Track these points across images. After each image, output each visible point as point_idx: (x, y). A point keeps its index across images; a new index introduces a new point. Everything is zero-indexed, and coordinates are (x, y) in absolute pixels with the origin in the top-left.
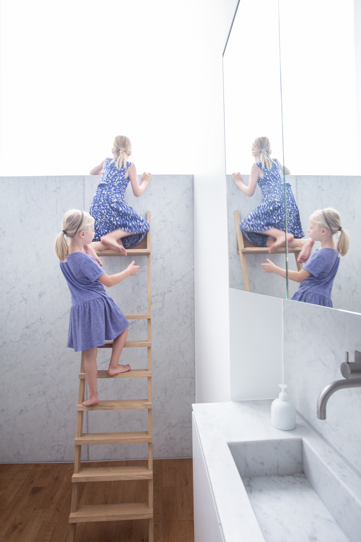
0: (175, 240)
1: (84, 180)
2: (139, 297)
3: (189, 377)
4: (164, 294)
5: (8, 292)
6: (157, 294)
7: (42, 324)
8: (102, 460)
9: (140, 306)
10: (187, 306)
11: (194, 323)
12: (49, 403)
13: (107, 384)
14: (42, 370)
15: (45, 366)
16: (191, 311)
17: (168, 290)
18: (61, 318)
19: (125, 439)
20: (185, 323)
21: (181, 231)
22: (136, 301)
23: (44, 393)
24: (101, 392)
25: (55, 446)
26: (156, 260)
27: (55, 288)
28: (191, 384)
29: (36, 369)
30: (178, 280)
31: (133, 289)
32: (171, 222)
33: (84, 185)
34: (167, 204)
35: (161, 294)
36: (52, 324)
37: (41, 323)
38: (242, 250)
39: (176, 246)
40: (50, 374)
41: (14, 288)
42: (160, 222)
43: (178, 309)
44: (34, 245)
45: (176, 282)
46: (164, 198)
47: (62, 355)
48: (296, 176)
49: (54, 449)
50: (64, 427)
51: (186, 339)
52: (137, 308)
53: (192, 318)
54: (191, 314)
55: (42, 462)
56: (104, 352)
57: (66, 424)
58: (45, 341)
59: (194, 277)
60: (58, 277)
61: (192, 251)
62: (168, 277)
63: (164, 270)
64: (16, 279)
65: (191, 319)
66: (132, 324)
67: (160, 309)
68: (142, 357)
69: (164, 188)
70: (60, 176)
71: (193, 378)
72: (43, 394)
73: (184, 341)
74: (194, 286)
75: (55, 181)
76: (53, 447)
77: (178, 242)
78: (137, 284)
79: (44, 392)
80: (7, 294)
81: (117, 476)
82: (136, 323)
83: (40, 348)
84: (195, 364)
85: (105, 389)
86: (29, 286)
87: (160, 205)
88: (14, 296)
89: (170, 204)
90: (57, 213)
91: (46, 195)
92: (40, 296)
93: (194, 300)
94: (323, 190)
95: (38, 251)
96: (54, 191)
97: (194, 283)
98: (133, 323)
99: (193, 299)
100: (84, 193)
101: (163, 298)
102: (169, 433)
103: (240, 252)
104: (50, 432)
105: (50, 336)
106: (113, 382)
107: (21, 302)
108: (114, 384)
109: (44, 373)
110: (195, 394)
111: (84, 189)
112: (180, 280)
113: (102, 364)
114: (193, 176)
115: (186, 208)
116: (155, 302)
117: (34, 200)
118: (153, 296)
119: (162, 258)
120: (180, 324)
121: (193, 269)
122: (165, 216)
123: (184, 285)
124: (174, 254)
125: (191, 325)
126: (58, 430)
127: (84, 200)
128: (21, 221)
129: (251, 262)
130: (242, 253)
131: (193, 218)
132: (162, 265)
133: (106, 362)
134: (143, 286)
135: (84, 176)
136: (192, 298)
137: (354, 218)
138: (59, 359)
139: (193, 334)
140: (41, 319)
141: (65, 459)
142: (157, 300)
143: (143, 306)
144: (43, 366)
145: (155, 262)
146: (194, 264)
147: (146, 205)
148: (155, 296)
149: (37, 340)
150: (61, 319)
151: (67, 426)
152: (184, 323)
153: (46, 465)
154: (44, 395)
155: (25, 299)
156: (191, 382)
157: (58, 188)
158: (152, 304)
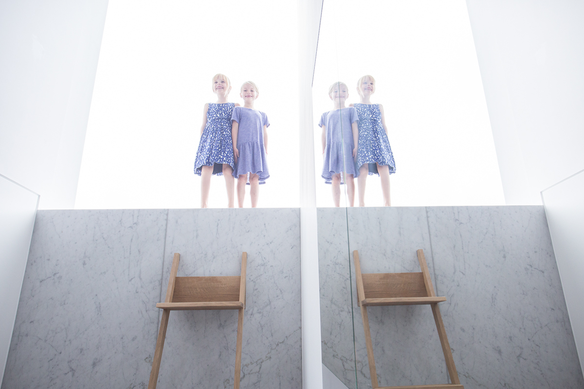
0: (277, 289)
1: (167, 215)
2: (227, 367)
4: (262, 362)
5: (51, 360)
6: (251, 363)
9: (229, 380)
10: (292, 379)
17: (267, 357)
21: (285, 278)
22: (223, 372)
26: (251, 315)
27: (116, 353)
30: (280, 343)
31: (220, 355)
32: (272, 266)
33: (167, 220)
34: (267, 244)
35: (257, 362)
38: (363, 302)
39: (277, 296)
41: (61, 353)
42: (259, 265)
43: (280, 384)
44: (96, 295)
45: (278, 345)
46: (264, 236)
48: (426, 207)
52: (224, 382)
59: (301, 339)
60: (122, 338)
61: (298, 303)
62: (267, 338)
63: (262, 329)
64: (65, 341)
67: (254, 384)
69: (265, 224)
70: (139, 210)
74: (301, 351)
75: (133, 216)
77: (281, 292)
78: (225, 348)
80: (49, 361)
86: (82, 350)
87: (258, 245)
88: (58, 365)
89: (271, 243)
90: (130, 254)
91: (120, 231)
92: (94, 364)
93: (301, 370)
94: (461, 223)
95: (99, 303)
96: (130, 227)
97: (301, 346)
100: (166, 230)
101: (260, 368)
103: (361, 305)
107: (66, 374)
111: (166, 225)
112: (283, 342)
114: (300, 209)
115: (292, 249)
116: (249, 374)
117: (104, 238)
118: (247, 365)
119: (260, 313)
121: (300, 328)
122: (265, 258)
123: (288, 350)
124: (275, 308)
127: (165, 238)
128: (84, 264)
129: (377, 317)
130: (363, 305)
131: (300, 261)
132: (259, 323)
134: (234, 351)
135: (168, 210)
136: (298, 368)
137: (505, 257)
142: (251, 370)
145: (250, 317)
146: (301, 321)
147: (241, 245)
148: (249, 364)
155: (73, 370)
157: (135, 223)
158: (244, 376)
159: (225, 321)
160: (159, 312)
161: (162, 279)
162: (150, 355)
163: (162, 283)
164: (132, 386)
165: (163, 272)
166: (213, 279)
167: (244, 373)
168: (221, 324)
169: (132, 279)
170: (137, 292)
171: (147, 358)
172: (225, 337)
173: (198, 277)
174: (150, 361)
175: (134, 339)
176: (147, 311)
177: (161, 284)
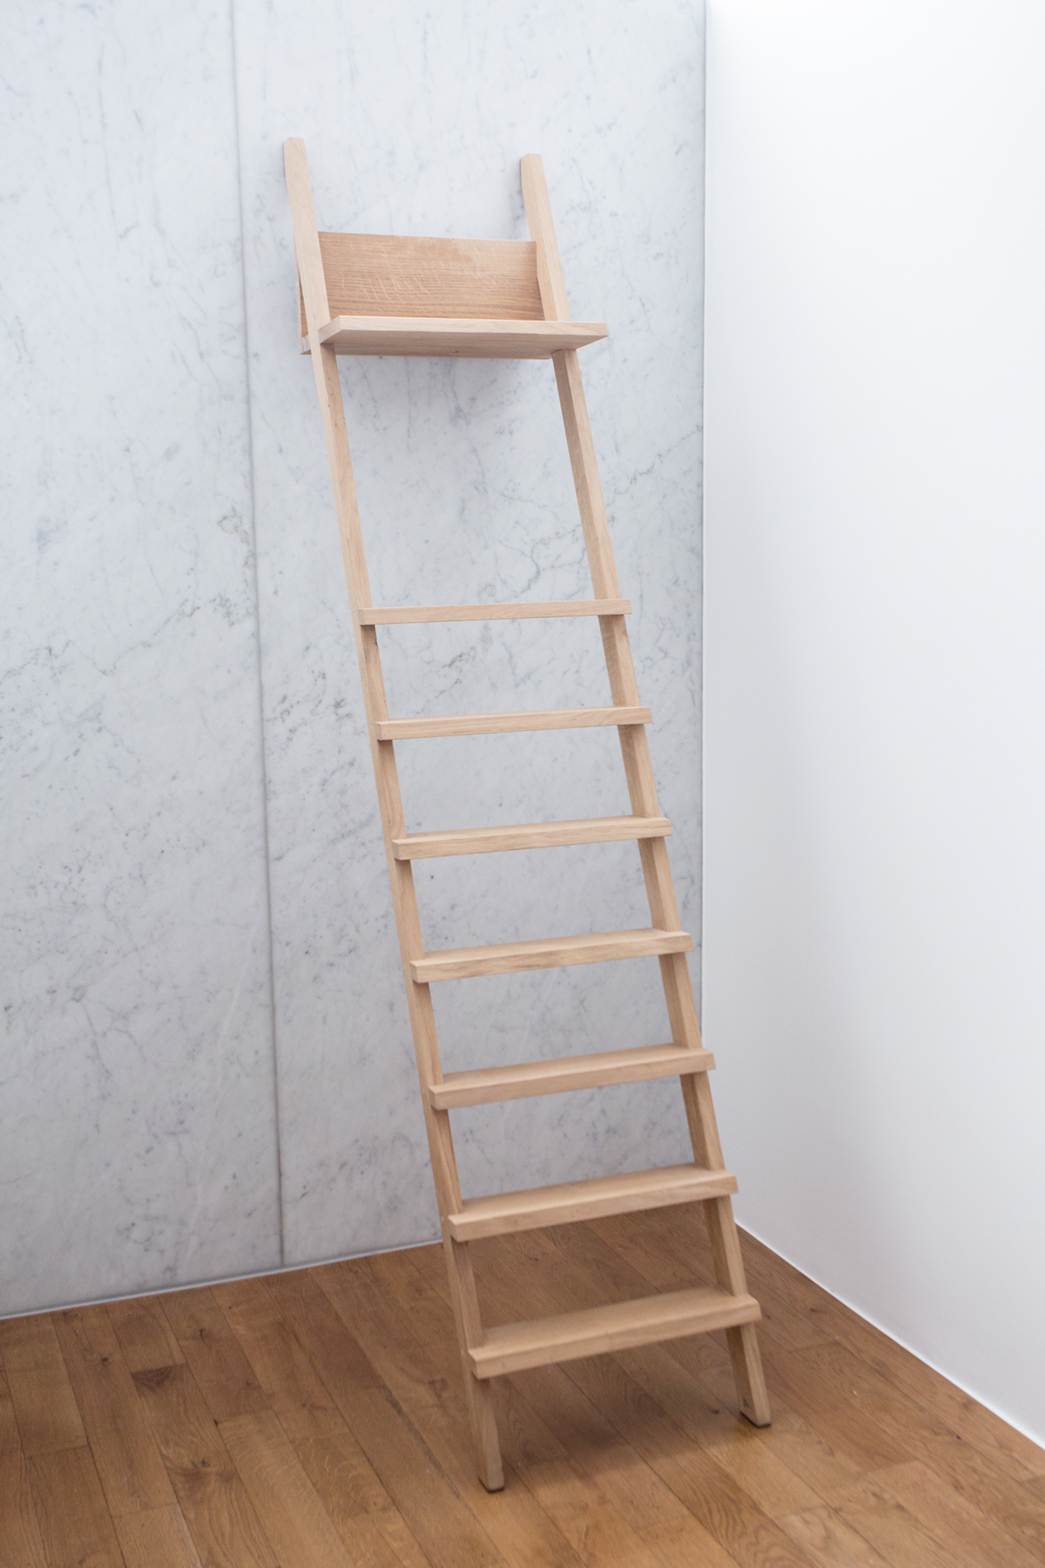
0: (630, 298)
2: (486, 547)
3: (682, 878)
6: (557, 534)
7: (55, 675)
8: (341, 1255)
9: (493, 586)
10: (676, 582)
11: (701, 654)
12: (105, 1034)
13: (357, 931)
14: (66, 889)
15: (80, 870)
16: (688, 606)
18: (147, 645)
19: (619, 1069)
20: (666, 654)
21: (655, 258)
22: (473, 562)
23: (78, 995)
24: (332, 965)
25: (133, 1225)
27: (112, 499)
28: (685, 905)
29: (33, 887)
30: (641, 474)
34: (599, 130)
35: (574, 531)
36: (104, 673)
37: (52, 668)
39: (632, 322)
40: (105, 905)
42: (572, 208)
43: (642, 596)
45: (635, 479)
46: (588, 98)
47: (159, 814)
49: (128, 1237)
50: (173, 1134)
51: (669, 722)
53: (694, 634)
54: (689, 615)
55: (78, 1302)
56: (343, 792)
57: (181, 1123)
58: (76, 753)
59: (702, 463)
60: (128, 450)
61: (695, 347)
65: (689, 639)
66: (457, 664)
68: (500, 805)
69: (589, 52)
71: (693, 882)
72: (74, 999)
73: (661, 729)
74: (702, 499)
76: (128, 1230)
77: (643, 305)
78: (476, 488)
79: (76, 990)
81: (617, 1199)
82: (474, 658)
83: (51, 787)
84: (700, 824)
85: (350, 952)
87: (570, 131)
89: (609, 128)
90: (104, 125)
91: (41, 22)
92: (42, 538)
93: (702, 556)
95: (17, 318)
97: (700, 485)
98: (464, 658)
99: (697, 553)
102: (603, 1112)
104: (108, 1165)
105: (100, 729)
106: (383, 917)
108: (386, 927)
109: (74, 903)
110: (700, 946)
111: (232, 16)
112: (649, 471)
113: (334, 842)
115: (677, 153)
116: (553, 567)
118: (544, 542)
120: (646, 658)
121: (700, 428)
122: (591, 183)
123: (664, 497)
124: (625, 361)
125: (689, 663)
126: (148, 1151)
131: (704, 202)
133: (350, 832)
134: (502, 494)
136: (692, 550)
138: (146, 835)
139: (694, 701)
140: (50, 650)
141: (183, 1274)
142: (559, 556)
143: (504, 582)
144: (70, 870)
146: (702, 407)
148: (551, 539)
149: (36, 749)
150: (149, 646)
151: (186, 1132)
152: (662, 655)
153: (104, 1310)
154: (78, 1001)
156: (687, 895)
158: (538, 573)
159: (473, 399)
160: (247, 362)
161: (241, 238)
162: (234, 510)
163: (242, 254)
164: (188, 609)
165: (241, 210)
166: (442, 248)
167: (537, 565)
168: (458, 410)
169: (127, 231)
170: (156, 284)
171: (225, 518)
172: (474, 450)
173: (392, 237)
174: (236, 528)
175: (170, 453)
176: (201, 355)
177: (241, 257)
